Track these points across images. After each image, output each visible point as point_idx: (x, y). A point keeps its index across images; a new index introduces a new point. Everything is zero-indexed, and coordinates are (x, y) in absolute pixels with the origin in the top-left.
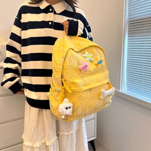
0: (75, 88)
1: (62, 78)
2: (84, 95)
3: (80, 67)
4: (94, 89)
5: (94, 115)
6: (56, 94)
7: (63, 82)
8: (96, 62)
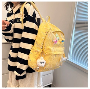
0: (49, 52)
1: (43, 44)
2: (52, 57)
3: (54, 41)
4: (58, 55)
5: (52, 71)
6: (36, 53)
7: (43, 47)
8: (61, 41)
